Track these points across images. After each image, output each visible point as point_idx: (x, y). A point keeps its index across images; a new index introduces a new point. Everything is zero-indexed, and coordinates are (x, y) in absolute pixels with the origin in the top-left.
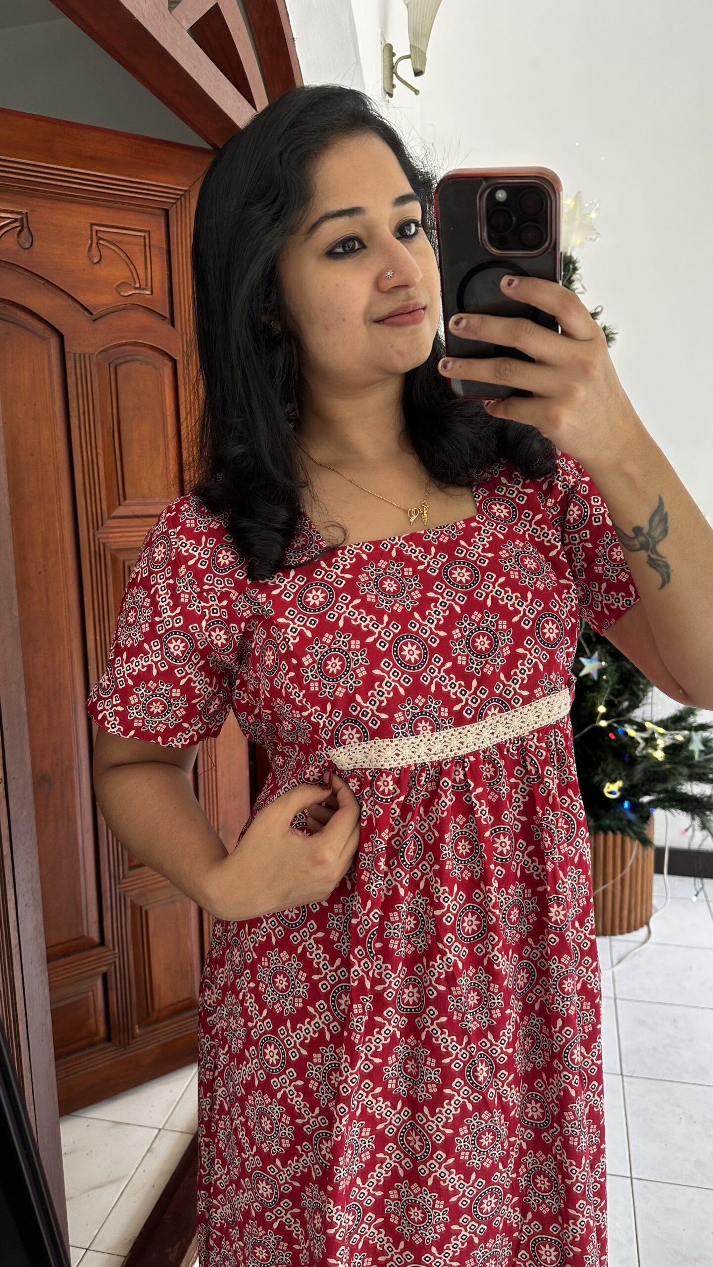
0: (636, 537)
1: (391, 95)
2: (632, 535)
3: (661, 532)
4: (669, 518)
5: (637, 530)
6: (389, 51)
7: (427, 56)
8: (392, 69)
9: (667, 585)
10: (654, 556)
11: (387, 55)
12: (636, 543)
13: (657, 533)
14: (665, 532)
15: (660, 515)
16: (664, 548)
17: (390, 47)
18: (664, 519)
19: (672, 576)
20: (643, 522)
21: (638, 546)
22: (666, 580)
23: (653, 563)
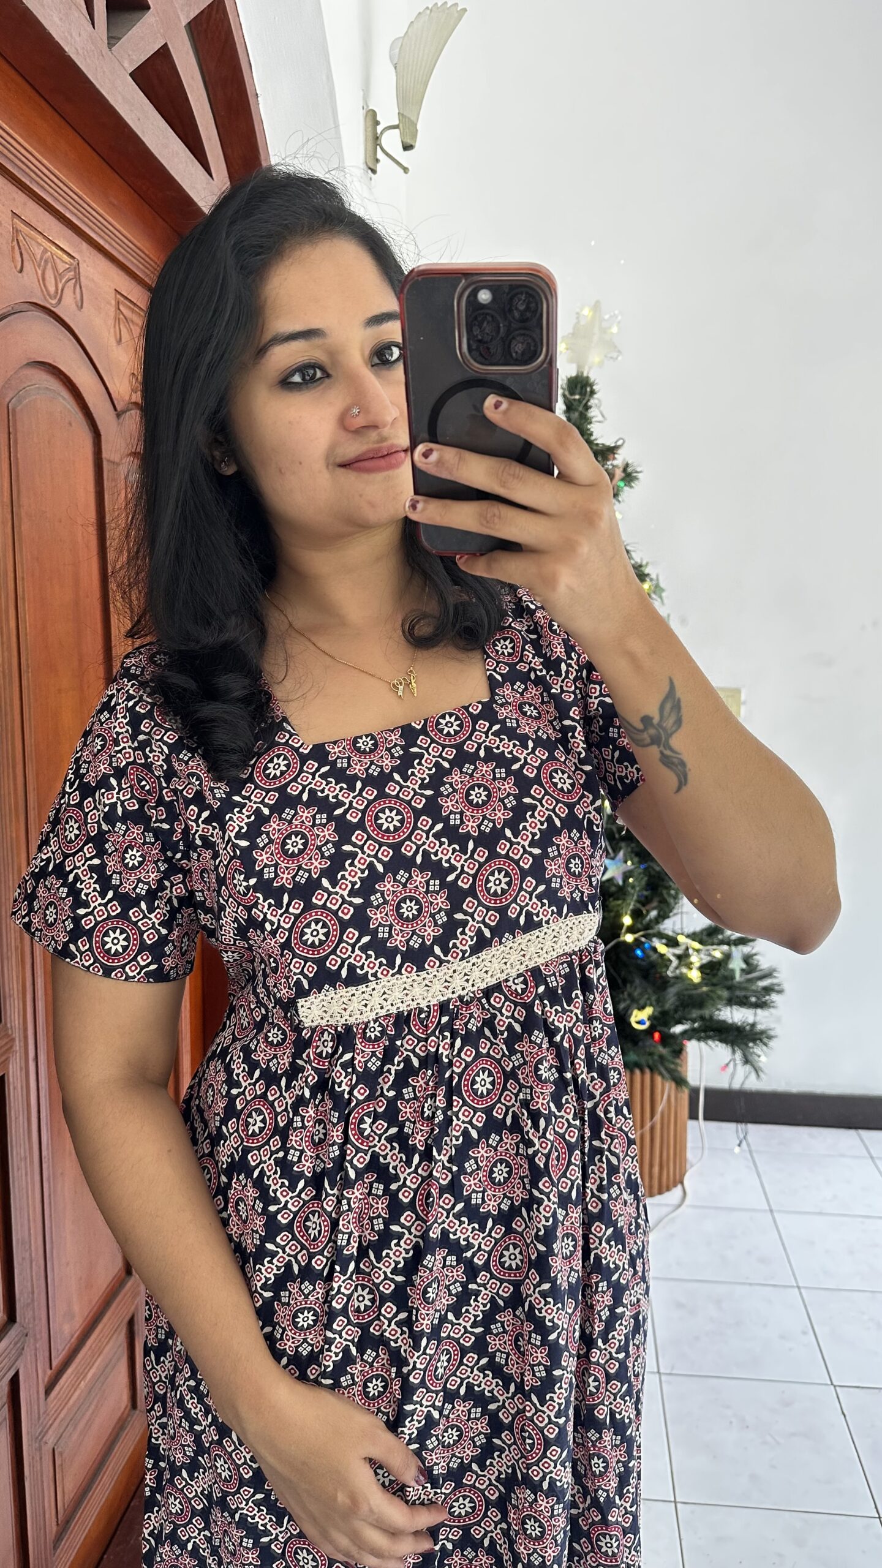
0: (645, 729)
2: (640, 726)
3: (675, 722)
4: (683, 705)
5: (646, 720)
9: (684, 788)
10: (668, 752)
12: (646, 737)
13: (669, 723)
14: (679, 722)
15: (671, 701)
16: (679, 742)
18: (677, 706)
19: (689, 777)
20: (653, 711)
21: (648, 740)
22: (683, 781)
23: (666, 761)
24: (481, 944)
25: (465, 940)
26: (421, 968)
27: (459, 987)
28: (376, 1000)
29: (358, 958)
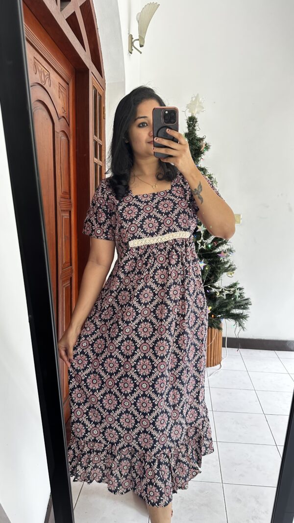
1: (131, 53)
2: (194, 191)
3: (201, 190)
4: (202, 187)
6: (131, 37)
8: (132, 44)
9: (203, 203)
10: (199, 196)
11: (130, 38)
15: (200, 186)
16: (201, 194)
17: (131, 36)
21: (196, 194)
23: (199, 198)
24: (164, 233)
25: (161, 232)
26: (152, 237)
27: (159, 241)
28: (144, 242)
29: (141, 234)
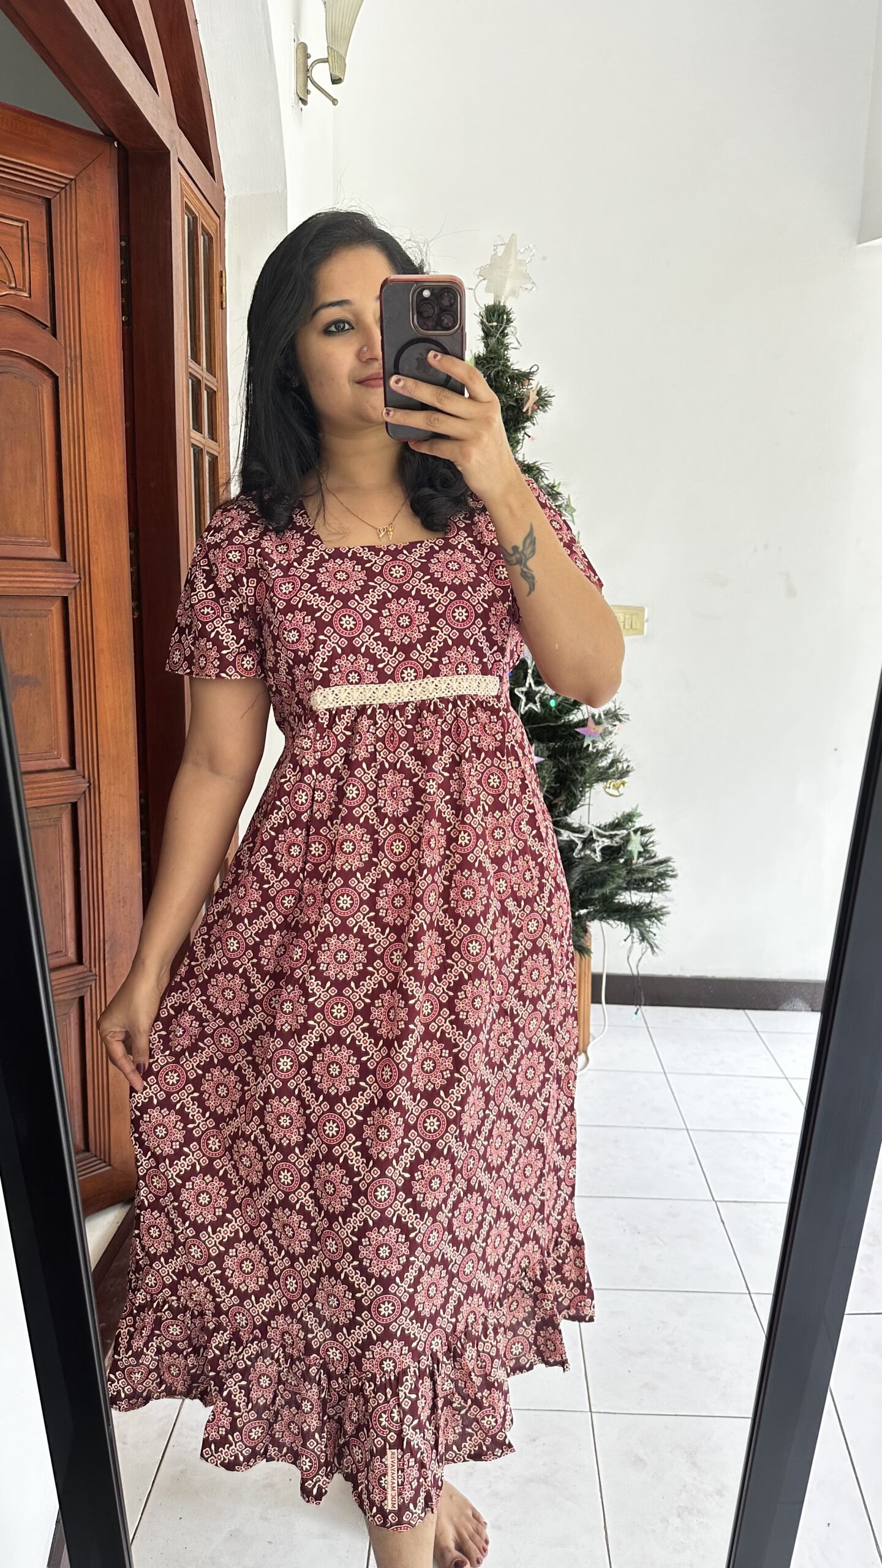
0: (514, 554)
2: (511, 552)
3: (531, 552)
4: (537, 541)
5: (515, 548)
7: (347, 61)
9: (533, 594)
10: (525, 570)
12: (514, 558)
13: (528, 552)
14: (533, 552)
15: (531, 539)
16: (532, 564)
18: (533, 542)
19: (536, 586)
20: (520, 544)
21: (515, 562)
22: (532, 588)
23: (525, 575)
